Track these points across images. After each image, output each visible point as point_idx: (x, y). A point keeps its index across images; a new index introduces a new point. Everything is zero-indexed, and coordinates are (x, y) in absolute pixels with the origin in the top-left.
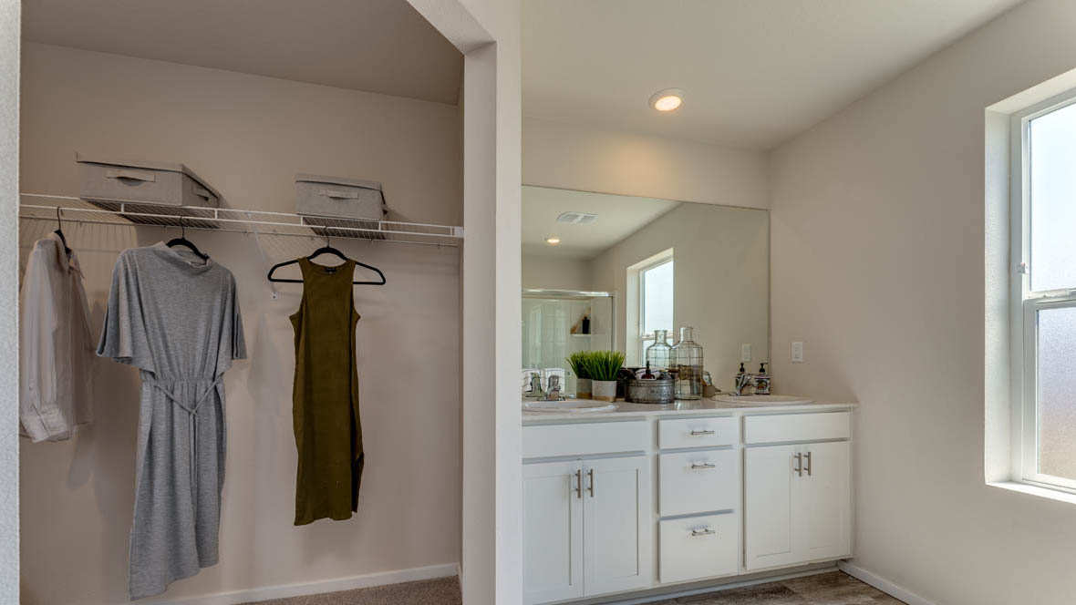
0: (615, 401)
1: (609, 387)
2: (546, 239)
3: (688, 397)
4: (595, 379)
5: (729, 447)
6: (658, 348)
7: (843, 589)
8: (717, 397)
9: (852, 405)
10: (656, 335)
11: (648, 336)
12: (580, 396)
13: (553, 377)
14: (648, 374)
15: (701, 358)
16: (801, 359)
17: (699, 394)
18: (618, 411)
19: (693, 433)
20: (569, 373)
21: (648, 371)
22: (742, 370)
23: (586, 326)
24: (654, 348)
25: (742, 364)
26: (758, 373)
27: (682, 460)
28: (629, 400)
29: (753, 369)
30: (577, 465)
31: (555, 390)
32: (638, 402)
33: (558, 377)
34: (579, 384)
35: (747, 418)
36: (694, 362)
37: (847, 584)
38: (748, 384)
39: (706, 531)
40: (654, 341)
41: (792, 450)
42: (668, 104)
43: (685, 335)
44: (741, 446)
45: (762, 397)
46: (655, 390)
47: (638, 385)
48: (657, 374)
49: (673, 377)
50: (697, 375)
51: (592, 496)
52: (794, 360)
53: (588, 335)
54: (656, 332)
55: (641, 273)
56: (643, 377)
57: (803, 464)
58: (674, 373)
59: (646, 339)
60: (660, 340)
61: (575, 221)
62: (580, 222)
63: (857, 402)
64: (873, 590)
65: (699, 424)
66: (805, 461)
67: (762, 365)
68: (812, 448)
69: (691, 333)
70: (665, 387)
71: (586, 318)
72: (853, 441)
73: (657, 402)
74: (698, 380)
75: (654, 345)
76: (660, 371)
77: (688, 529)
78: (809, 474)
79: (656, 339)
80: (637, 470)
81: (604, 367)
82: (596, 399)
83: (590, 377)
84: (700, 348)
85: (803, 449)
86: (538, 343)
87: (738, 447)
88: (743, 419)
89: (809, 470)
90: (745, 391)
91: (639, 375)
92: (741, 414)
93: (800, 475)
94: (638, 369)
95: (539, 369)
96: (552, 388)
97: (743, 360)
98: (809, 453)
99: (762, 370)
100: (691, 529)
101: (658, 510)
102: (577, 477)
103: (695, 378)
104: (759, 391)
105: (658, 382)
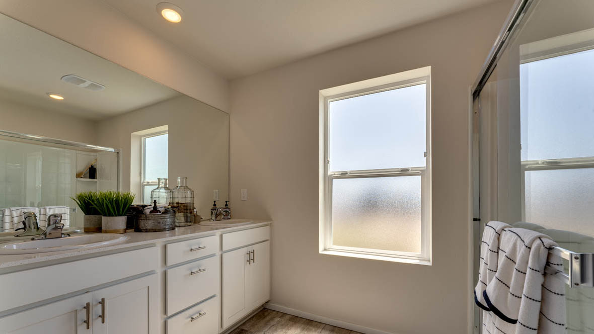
0: (125, 232)
1: (120, 222)
2: (48, 94)
3: (183, 224)
4: (105, 215)
5: (213, 255)
6: (161, 191)
7: (268, 318)
8: (202, 223)
9: (269, 222)
10: (159, 182)
11: (148, 183)
12: (87, 231)
13: (55, 216)
14: (155, 210)
15: (192, 198)
16: (246, 199)
17: (190, 222)
18: (127, 242)
19: (191, 250)
20: (74, 210)
21: (155, 207)
22: (215, 205)
23: (92, 173)
24: (158, 190)
25: (215, 202)
26: (225, 207)
27: (184, 270)
28: (138, 230)
29: (221, 205)
30: (86, 299)
31: (56, 228)
32: (146, 232)
33: (61, 216)
34: (86, 220)
35: (224, 235)
36: (189, 200)
37: (268, 315)
38: (220, 214)
39: (200, 314)
40: (157, 186)
41: (245, 250)
42: (171, 16)
43: (182, 182)
44: (220, 253)
45: (228, 221)
46: (161, 221)
47: (147, 218)
48: (162, 210)
49: (174, 212)
50: (190, 209)
51: (103, 322)
52: (242, 199)
53: (95, 180)
54: (159, 179)
55: (142, 138)
56: (151, 212)
57: (251, 257)
58: (175, 208)
59: (146, 185)
60: (162, 185)
61: (82, 85)
62: (86, 87)
63: (271, 220)
64: (279, 313)
65: (194, 243)
66: (252, 254)
67: (226, 202)
68: (255, 247)
69: (186, 181)
70: (168, 219)
71: (92, 166)
72: (271, 241)
73: (163, 230)
74: (191, 213)
75: (157, 189)
76: (165, 207)
77: (187, 318)
78: (254, 262)
79: (159, 184)
80: (148, 287)
81: (114, 205)
82: (106, 232)
83: (99, 214)
84: (192, 191)
85: (250, 249)
86: (38, 184)
87: (218, 253)
88: (221, 236)
89: (253, 260)
90: (218, 218)
91: (147, 211)
92: (220, 233)
93: (250, 264)
94: (146, 206)
95: (38, 206)
96: (54, 226)
97: (215, 199)
98: (254, 251)
99: (226, 205)
100: (189, 317)
101: (165, 312)
102: (85, 310)
103: (188, 211)
104: (225, 217)
105: (163, 215)
